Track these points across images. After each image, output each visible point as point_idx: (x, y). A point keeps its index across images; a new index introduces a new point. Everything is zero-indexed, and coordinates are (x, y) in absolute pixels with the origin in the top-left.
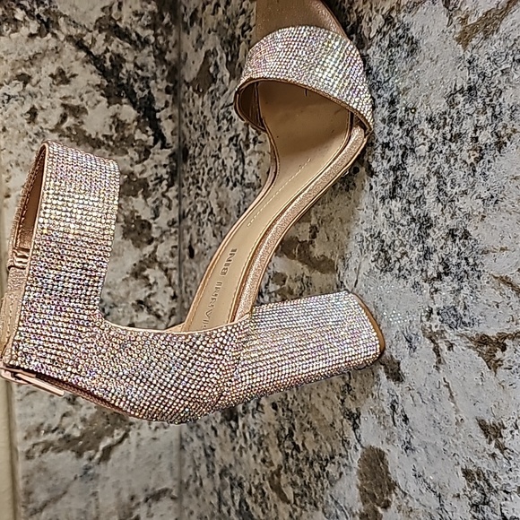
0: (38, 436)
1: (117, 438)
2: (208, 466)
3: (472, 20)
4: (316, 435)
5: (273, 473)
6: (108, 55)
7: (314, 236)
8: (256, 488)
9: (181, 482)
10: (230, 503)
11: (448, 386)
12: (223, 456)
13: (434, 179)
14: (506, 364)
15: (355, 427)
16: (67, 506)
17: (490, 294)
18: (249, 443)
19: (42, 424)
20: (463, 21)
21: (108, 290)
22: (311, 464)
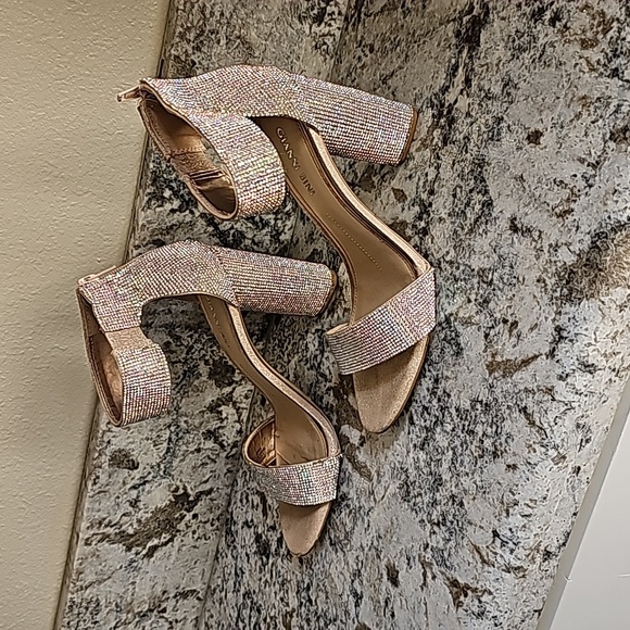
0: (99, 528)
1: (163, 540)
2: (235, 583)
3: (499, 359)
4: (327, 598)
5: (287, 613)
6: (232, 232)
7: (362, 445)
8: (271, 618)
9: (209, 587)
10: (247, 621)
11: (426, 604)
12: (250, 581)
13: (451, 452)
14: (465, 607)
15: (357, 605)
16: (108, 589)
17: (466, 553)
18: (274, 579)
19: (104, 519)
20: (493, 356)
21: (185, 419)
22: (318, 618)
